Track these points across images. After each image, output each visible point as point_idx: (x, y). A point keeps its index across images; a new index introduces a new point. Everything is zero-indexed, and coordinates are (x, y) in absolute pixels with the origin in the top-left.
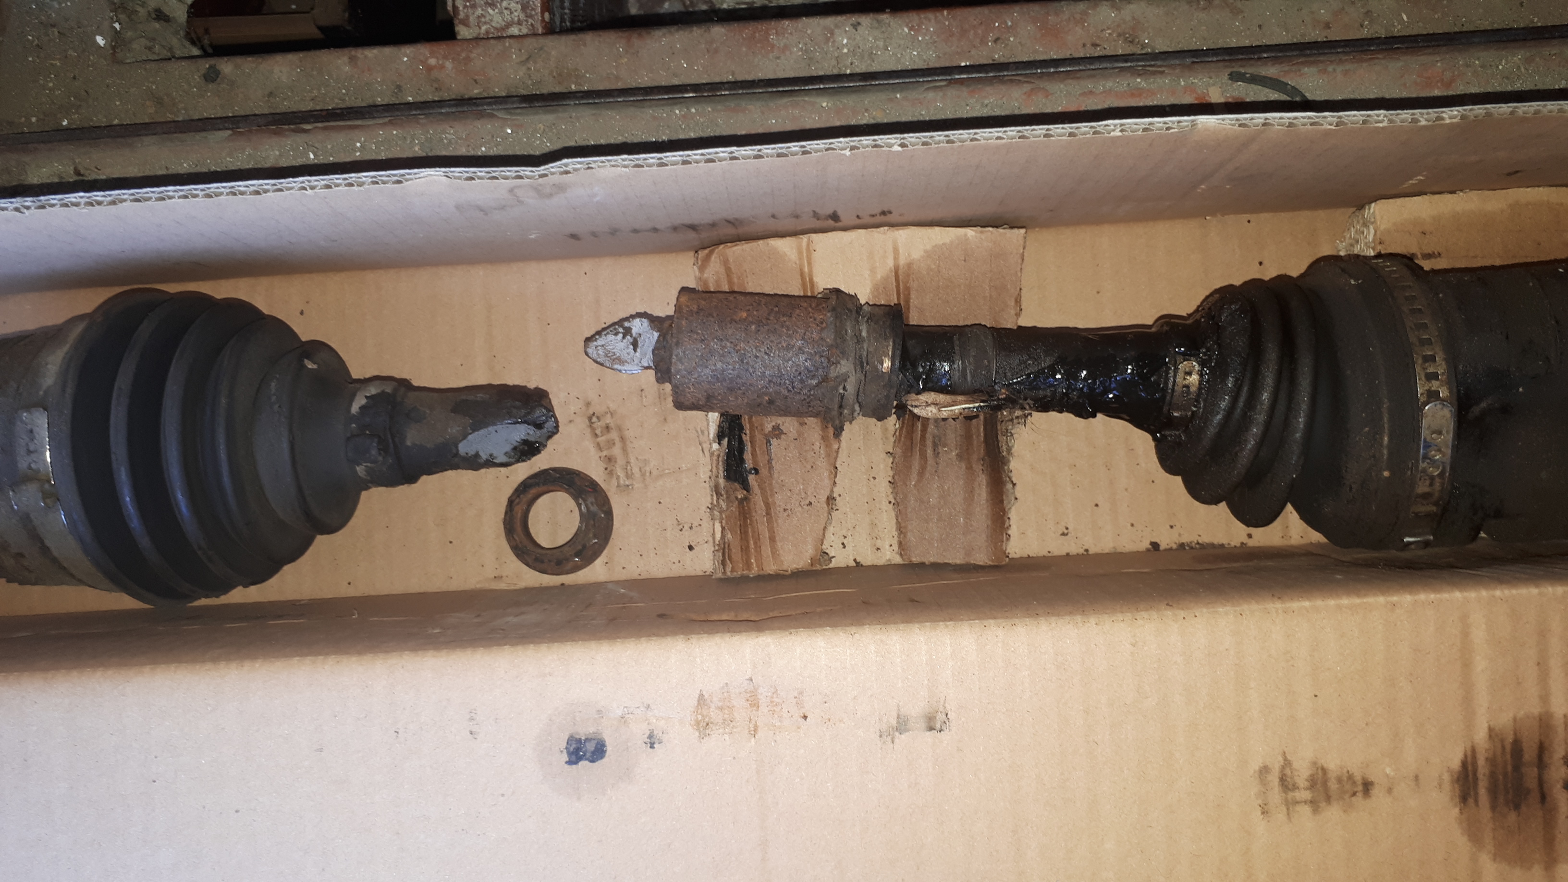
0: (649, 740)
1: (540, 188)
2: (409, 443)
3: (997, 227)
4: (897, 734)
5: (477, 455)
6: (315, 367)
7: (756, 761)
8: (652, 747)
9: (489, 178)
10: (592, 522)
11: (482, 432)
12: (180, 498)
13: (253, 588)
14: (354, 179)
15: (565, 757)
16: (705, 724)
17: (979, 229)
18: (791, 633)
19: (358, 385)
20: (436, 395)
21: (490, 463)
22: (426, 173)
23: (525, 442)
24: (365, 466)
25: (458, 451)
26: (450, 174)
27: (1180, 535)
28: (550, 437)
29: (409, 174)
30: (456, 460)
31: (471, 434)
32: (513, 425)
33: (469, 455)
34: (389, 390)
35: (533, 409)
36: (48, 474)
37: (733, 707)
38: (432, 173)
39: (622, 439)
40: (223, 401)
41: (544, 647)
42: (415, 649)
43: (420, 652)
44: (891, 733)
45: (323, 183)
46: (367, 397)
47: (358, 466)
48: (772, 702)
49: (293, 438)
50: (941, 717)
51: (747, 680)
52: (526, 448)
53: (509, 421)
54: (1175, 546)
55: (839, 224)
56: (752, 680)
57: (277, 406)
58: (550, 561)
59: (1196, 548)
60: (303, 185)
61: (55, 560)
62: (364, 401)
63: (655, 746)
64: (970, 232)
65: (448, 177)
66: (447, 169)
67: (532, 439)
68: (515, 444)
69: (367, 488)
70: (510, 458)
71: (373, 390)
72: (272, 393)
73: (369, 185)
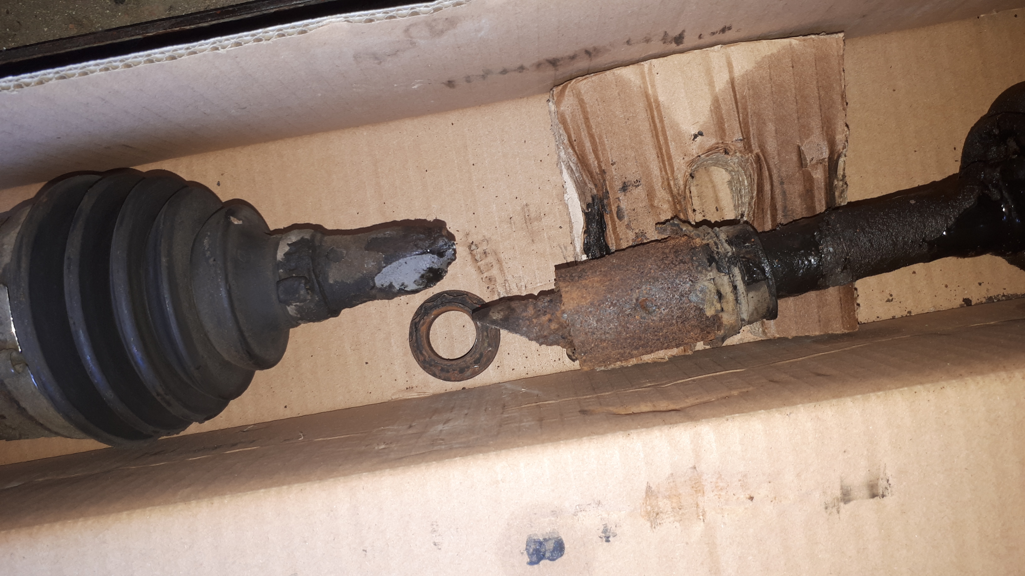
0: (604, 535)
1: (434, 24)
2: (331, 281)
3: (818, 34)
4: (842, 504)
5: (391, 286)
6: (240, 222)
7: (708, 544)
8: (608, 541)
9: (386, 18)
10: (485, 334)
11: (395, 264)
12: (136, 351)
13: (206, 422)
14: (261, 34)
15: (526, 559)
16: (655, 515)
17: (801, 38)
18: (727, 420)
19: (279, 236)
20: (348, 237)
21: (403, 291)
22: (328, 21)
23: (431, 270)
24: (295, 306)
25: (374, 284)
26: (350, 19)
27: (988, 290)
28: (449, 263)
29: (313, 23)
30: (374, 292)
31: (384, 267)
32: (420, 256)
33: (384, 286)
34: (307, 236)
35: (435, 240)
36: (15, 343)
37: (680, 494)
38: (333, 20)
39: (499, 261)
40: (164, 260)
41: (492, 455)
42: (372, 469)
43: (377, 473)
44: (836, 504)
45: (233, 41)
46: (288, 244)
47: (289, 306)
48: (716, 487)
49: (230, 287)
50: (882, 483)
51: (691, 468)
52: (431, 275)
53: (417, 253)
54: (984, 300)
55: (681, 46)
56: (695, 468)
57: (212, 259)
58: (454, 370)
59: (1003, 300)
60: (214, 45)
61: (31, 418)
62: (287, 249)
63: (610, 539)
64: (794, 41)
65: (348, 21)
66: (348, 14)
67: (436, 266)
68: (423, 272)
69: (297, 325)
70: (418, 285)
71: (294, 238)
72: (206, 249)
73: (276, 38)
